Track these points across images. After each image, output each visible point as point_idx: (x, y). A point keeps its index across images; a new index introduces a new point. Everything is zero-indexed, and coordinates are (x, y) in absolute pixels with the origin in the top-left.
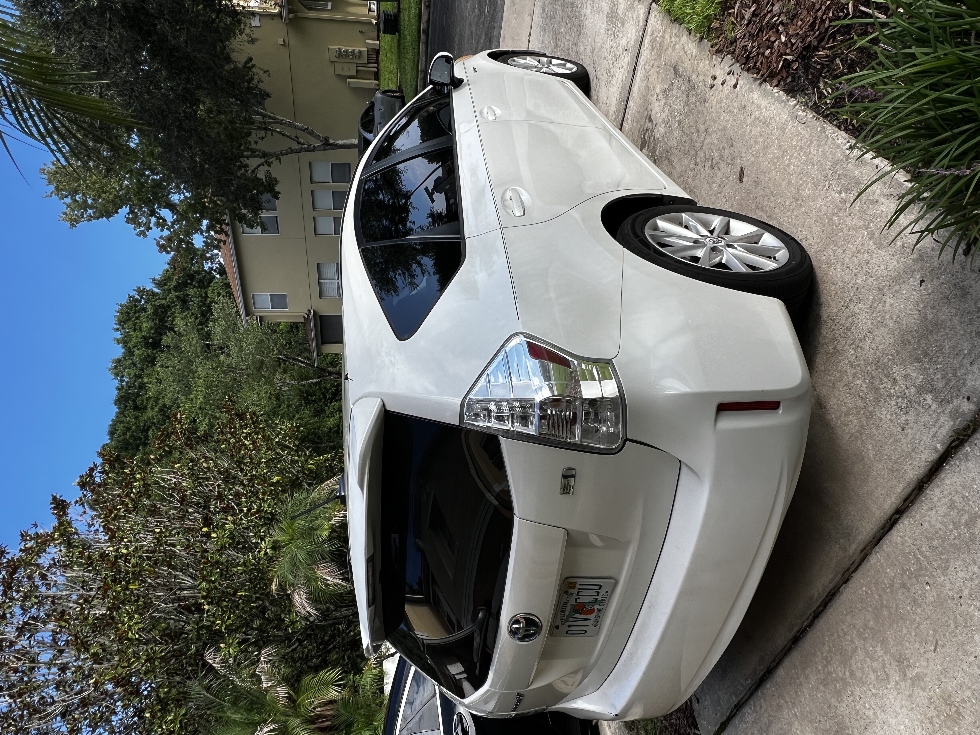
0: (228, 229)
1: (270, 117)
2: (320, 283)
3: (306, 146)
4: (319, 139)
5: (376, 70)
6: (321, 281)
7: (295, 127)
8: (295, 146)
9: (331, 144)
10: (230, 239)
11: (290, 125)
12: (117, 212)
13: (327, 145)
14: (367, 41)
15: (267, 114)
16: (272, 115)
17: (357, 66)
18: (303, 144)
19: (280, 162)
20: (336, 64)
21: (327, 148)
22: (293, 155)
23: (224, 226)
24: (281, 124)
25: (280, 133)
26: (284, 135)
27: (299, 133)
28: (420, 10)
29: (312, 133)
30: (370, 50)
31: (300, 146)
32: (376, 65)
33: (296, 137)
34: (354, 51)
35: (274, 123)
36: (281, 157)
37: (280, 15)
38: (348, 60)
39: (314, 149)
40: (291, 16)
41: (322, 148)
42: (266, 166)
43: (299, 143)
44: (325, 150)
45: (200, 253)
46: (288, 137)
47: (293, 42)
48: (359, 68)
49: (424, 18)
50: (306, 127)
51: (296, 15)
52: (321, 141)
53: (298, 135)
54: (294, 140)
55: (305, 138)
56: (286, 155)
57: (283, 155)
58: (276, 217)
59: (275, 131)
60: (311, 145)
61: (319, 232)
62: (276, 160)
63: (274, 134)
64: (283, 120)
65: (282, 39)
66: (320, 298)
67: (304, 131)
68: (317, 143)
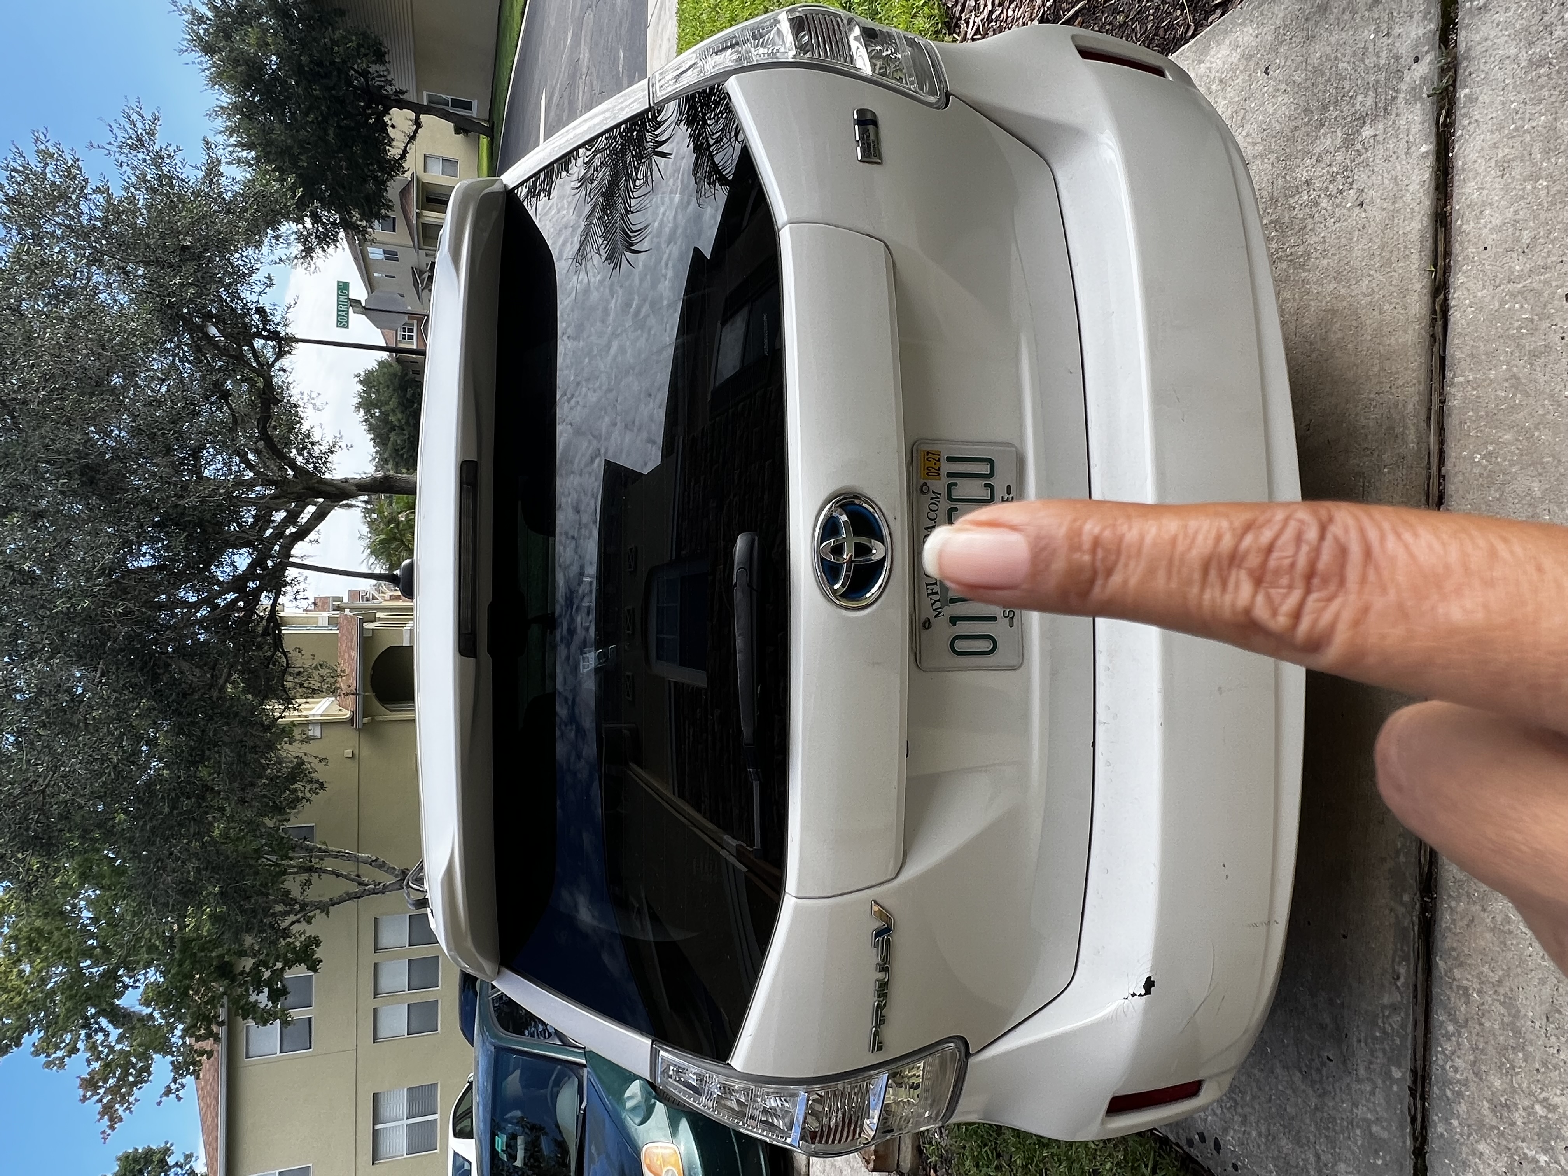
0: (222, 1031)
1: (320, 850)
2: (376, 1134)
3: (372, 886)
4: (392, 874)
6: (378, 1127)
7: (358, 860)
8: (354, 888)
10: (221, 1049)
11: (350, 857)
12: (18, 1044)
15: (316, 847)
16: (324, 847)
18: (367, 885)
19: (327, 914)
22: (350, 902)
23: (215, 1028)
24: (336, 857)
25: (333, 872)
26: (338, 875)
27: (365, 869)
29: (382, 866)
31: (362, 888)
33: (358, 876)
35: (325, 856)
36: (331, 908)
37: (351, 721)
39: (385, 889)
40: (366, 720)
41: (397, 887)
42: (304, 923)
43: (360, 884)
45: (156, 1158)
46: (345, 877)
47: (365, 752)
50: (373, 858)
51: (372, 718)
52: (396, 876)
53: (360, 873)
54: (353, 880)
55: (370, 875)
56: (339, 903)
57: (333, 905)
58: (310, 1019)
59: (326, 872)
60: (379, 884)
61: (382, 1034)
62: (321, 912)
63: (323, 876)
64: (339, 852)
65: (350, 751)
66: (373, 1163)
67: (371, 865)
68: (390, 880)
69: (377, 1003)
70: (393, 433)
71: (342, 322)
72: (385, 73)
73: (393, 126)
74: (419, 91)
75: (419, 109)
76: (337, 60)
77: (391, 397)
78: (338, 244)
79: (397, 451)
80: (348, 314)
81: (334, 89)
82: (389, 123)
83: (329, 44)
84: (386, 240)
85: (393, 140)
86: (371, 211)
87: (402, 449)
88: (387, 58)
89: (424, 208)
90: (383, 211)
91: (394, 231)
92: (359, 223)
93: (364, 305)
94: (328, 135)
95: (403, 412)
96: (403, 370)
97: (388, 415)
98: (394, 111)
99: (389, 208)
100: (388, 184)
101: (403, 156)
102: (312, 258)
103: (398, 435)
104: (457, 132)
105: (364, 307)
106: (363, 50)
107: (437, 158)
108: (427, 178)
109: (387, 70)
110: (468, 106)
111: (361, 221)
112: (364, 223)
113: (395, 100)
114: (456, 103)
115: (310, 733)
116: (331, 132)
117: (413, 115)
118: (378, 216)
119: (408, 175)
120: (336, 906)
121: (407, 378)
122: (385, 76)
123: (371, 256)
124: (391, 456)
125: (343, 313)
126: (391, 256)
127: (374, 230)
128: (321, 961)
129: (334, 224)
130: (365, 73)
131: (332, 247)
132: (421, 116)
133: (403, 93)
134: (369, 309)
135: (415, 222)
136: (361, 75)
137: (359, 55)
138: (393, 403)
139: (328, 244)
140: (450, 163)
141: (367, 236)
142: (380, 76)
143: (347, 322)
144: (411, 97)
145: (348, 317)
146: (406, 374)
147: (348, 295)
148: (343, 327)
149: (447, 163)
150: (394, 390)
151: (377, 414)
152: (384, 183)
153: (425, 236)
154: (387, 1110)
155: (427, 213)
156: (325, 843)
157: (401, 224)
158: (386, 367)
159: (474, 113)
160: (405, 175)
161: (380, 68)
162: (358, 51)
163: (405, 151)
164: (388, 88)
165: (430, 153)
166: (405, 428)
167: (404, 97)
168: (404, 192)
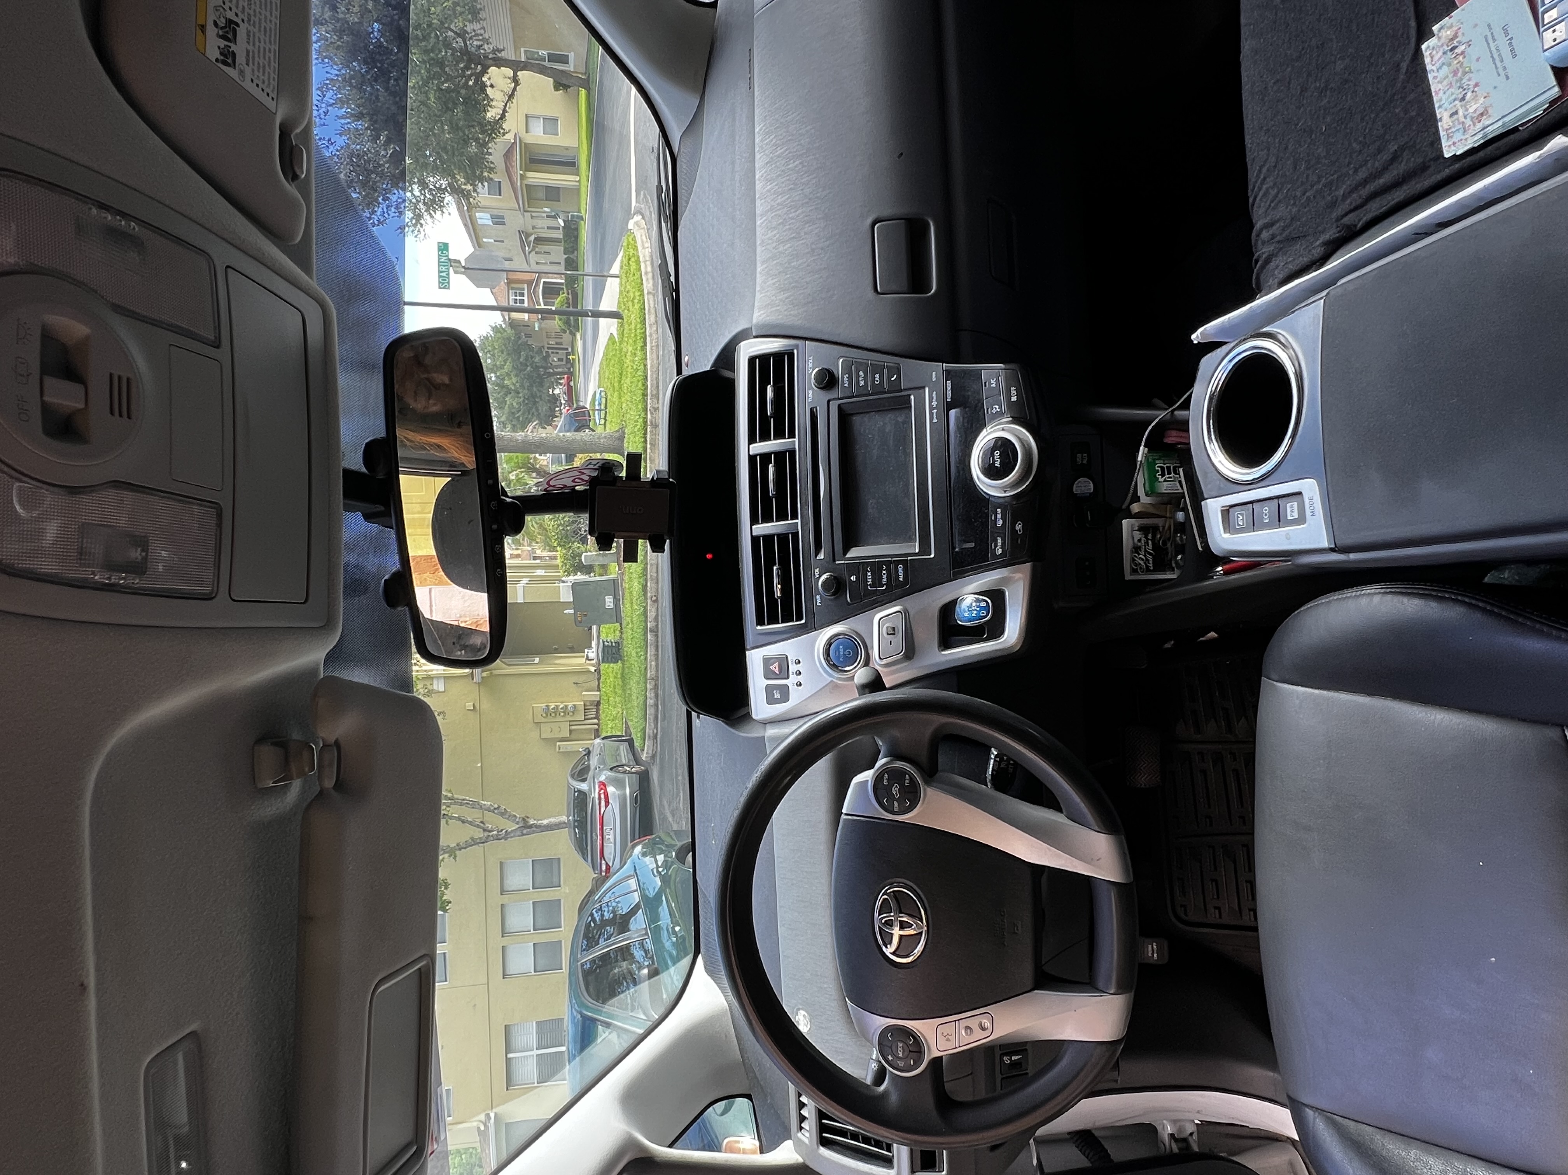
2: (508, 1061)
3: (495, 833)
4: (514, 821)
5: (596, 726)
6: (510, 1056)
7: (481, 808)
8: (479, 834)
9: (531, 826)
11: (475, 805)
13: (526, 827)
14: (584, 693)
16: (450, 795)
17: (570, 725)
18: (490, 831)
19: (455, 858)
20: (542, 725)
21: (525, 832)
22: (476, 846)
24: (462, 804)
25: (459, 819)
26: (463, 822)
27: (488, 816)
28: (645, 608)
29: (504, 813)
30: (588, 704)
31: (486, 834)
32: (596, 721)
33: (482, 822)
34: (566, 706)
36: (458, 852)
37: (471, 675)
38: (558, 719)
39: (508, 836)
40: (485, 675)
41: (519, 833)
43: (484, 830)
44: (523, 835)
46: (470, 823)
47: (486, 705)
48: (573, 727)
49: (651, 614)
50: (496, 806)
51: (491, 673)
52: (517, 823)
53: (484, 820)
54: (478, 826)
55: (494, 822)
56: (465, 848)
57: (460, 849)
58: (444, 954)
59: (452, 818)
60: (502, 830)
61: (512, 969)
62: (450, 856)
63: (450, 821)
64: (464, 800)
65: (472, 704)
66: (507, 1089)
67: (494, 812)
68: (512, 827)
69: (505, 941)
70: (509, 396)
71: (444, 283)
72: (482, 31)
73: (492, 86)
74: (516, 48)
75: (517, 66)
76: (435, 21)
77: (505, 361)
78: (444, 210)
79: (513, 413)
80: (448, 274)
81: (432, 51)
82: (488, 83)
83: (426, 5)
84: (494, 204)
85: (492, 100)
86: (475, 176)
87: (518, 412)
88: (482, 15)
89: (527, 170)
90: (486, 174)
91: (500, 195)
92: (463, 187)
93: (463, 264)
94: (429, 99)
95: (517, 376)
96: (516, 334)
97: (503, 379)
98: (493, 70)
99: (491, 170)
100: (490, 145)
101: (503, 116)
102: (421, 225)
103: (513, 398)
104: (557, 89)
105: (464, 267)
106: (458, 8)
107: (538, 117)
108: (529, 139)
109: (483, 28)
110: (564, 60)
111: (465, 184)
112: (469, 187)
113: (493, 59)
114: (552, 58)
115: (435, 687)
116: (432, 96)
117: (510, 72)
118: (482, 180)
119: (510, 137)
120: (463, 850)
121: (520, 342)
122: (481, 35)
123: (480, 222)
124: (507, 418)
125: (444, 274)
126: (499, 220)
127: (478, 193)
128: (450, 902)
129: (440, 189)
130: (462, 34)
131: (439, 213)
132: (519, 73)
133: (500, 51)
134: (468, 268)
135: (519, 184)
136: (459, 35)
137: (455, 14)
138: (508, 367)
139: (435, 210)
140: (551, 122)
141: (471, 200)
142: (476, 35)
143: (448, 283)
144: (509, 54)
145: (449, 278)
146: (519, 338)
147: (448, 256)
148: (444, 288)
149: (547, 121)
150: (508, 354)
151: (493, 379)
152: (485, 145)
153: (530, 198)
154: (516, 1042)
155: (529, 174)
156: (450, 791)
157: (506, 187)
158: (500, 332)
159: (570, 67)
160: (507, 136)
161: (477, 26)
162: (454, 10)
163: (504, 111)
164: (486, 46)
165: (530, 112)
166: (520, 391)
167: (503, 55)
168: (508, 155)
